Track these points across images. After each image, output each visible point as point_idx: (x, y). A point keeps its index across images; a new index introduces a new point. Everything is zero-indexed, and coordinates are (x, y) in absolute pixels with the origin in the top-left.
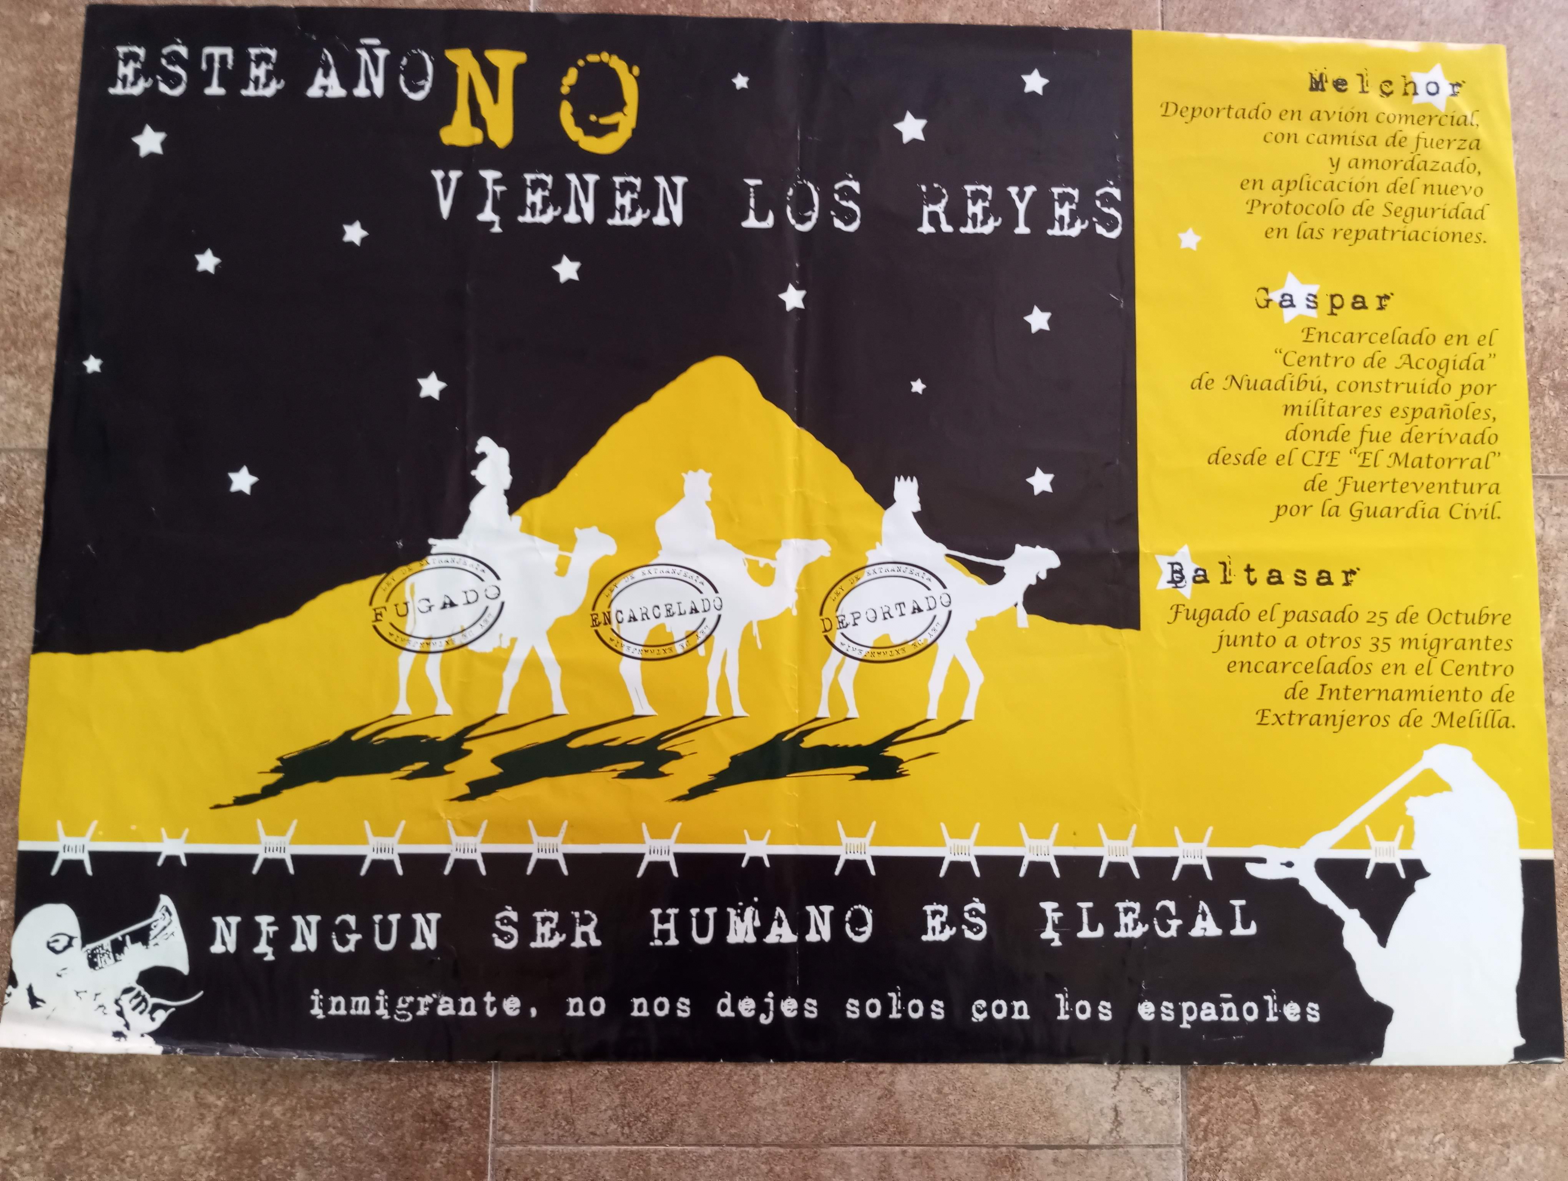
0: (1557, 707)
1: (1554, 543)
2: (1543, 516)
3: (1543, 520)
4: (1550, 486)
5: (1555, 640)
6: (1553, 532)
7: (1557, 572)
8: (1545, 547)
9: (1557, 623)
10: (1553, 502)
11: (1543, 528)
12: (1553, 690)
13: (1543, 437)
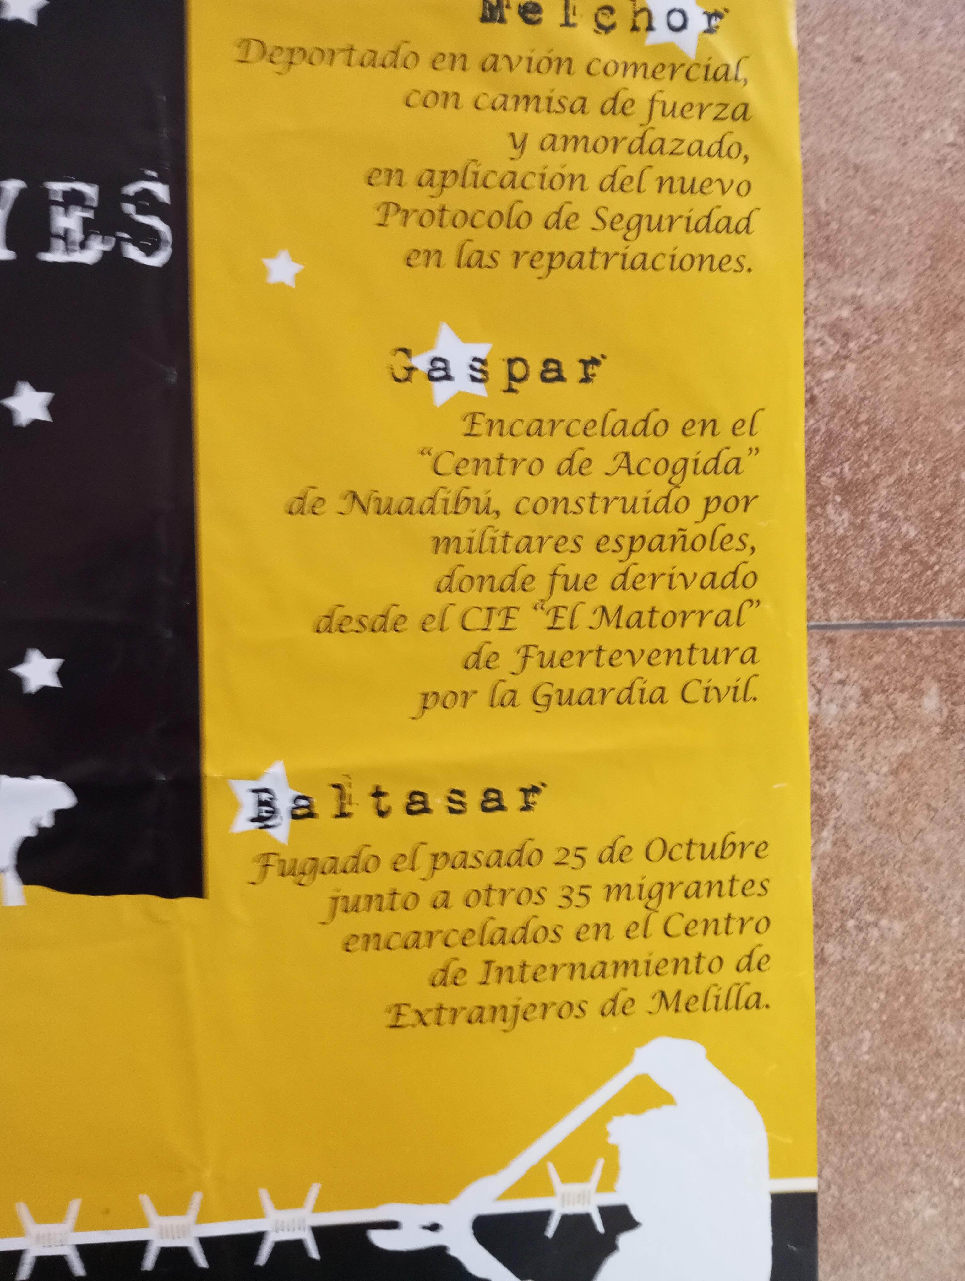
0: (831, 965)
1: (834, 725)
2: (820, 686)
3: (819, 692)
4: (831, 641)
5: (832, 869)
6: (833, 709)
7: (836, 768)
8: (820, 732)
9: (835, 843)
10: (835, 664)
11: (819, 704)
12: (827, 942)
13: (823, 567)
